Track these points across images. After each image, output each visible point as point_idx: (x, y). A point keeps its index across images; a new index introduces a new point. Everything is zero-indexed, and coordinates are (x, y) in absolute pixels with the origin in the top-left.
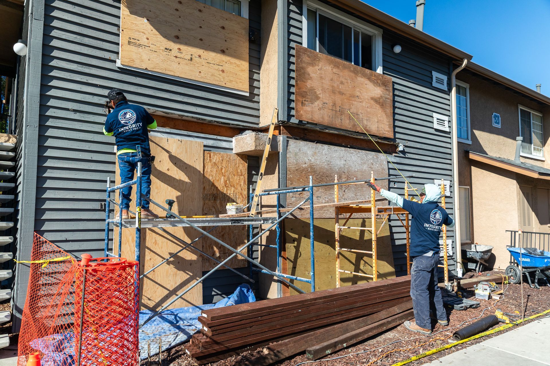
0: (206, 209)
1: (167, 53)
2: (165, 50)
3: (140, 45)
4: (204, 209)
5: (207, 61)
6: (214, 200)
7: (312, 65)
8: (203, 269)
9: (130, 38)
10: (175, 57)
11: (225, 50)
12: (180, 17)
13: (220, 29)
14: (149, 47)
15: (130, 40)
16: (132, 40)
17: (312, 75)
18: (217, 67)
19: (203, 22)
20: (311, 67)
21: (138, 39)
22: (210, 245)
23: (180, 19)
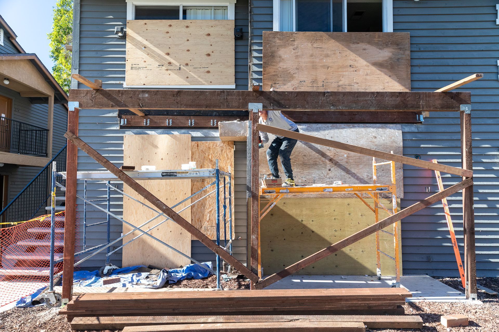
0: (195, 189)
1: (160, 69)
2: (159, 67)
3: (139, 68)
4: (193, 189)
5: (193, 67)
6: (202, 181)
7: (285, 46)
8: (192, 238)
9: (132, 65)
10: (166, 70)
11: (211, 53)
12: (170, 37)
13: (206, 36)
14: (146, 67)
15: (132, 66)
16: (134, 66)
17: (285, 56)
18: (202, 70)
19: (190, 35)
20: (283, 49)
21: (137, 64)
22: (199, 219)
23: (170, 39)
